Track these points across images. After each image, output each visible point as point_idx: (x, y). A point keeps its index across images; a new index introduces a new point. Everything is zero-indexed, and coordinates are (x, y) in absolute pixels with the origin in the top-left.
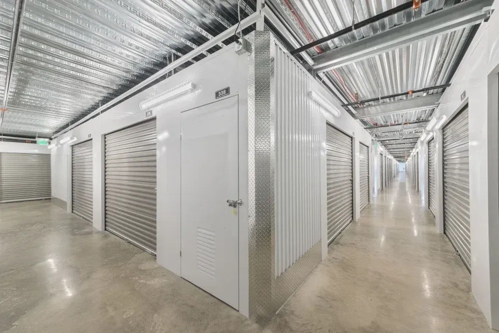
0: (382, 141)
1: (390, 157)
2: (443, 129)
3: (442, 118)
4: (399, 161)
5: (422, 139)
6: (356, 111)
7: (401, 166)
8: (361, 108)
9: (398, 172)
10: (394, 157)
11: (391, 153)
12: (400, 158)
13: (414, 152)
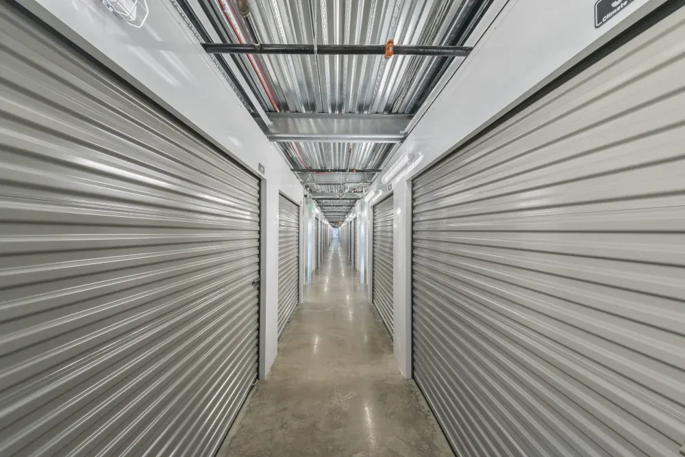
0: (317, 200)
1: (326, 222)
2: (412, 181)
3: (418, 156)
4: (334, 227)
5: (367, 199)
6: (271, 120)
7: (334, 232)
8: (282, 116)
9: (332, 239)
10: (330, 222)
11: (326, 217)
12: (335, 223)
13: (350, 217)
